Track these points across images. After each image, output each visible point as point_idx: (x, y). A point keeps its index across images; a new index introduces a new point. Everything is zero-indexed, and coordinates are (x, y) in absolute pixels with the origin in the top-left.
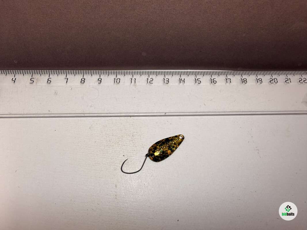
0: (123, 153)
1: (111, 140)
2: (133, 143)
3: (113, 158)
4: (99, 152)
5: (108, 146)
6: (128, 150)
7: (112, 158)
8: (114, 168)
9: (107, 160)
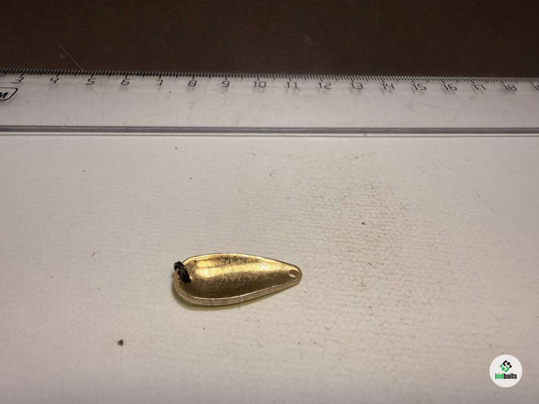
0: (361, 218)
1: (325, 194)
2: (378, 200)
3: (339, 229)
4: (301, 216)
5: (319, 205)
6: (371, 213)
7: (337, 227)
8: (347, 248)
9: (324, 232)
